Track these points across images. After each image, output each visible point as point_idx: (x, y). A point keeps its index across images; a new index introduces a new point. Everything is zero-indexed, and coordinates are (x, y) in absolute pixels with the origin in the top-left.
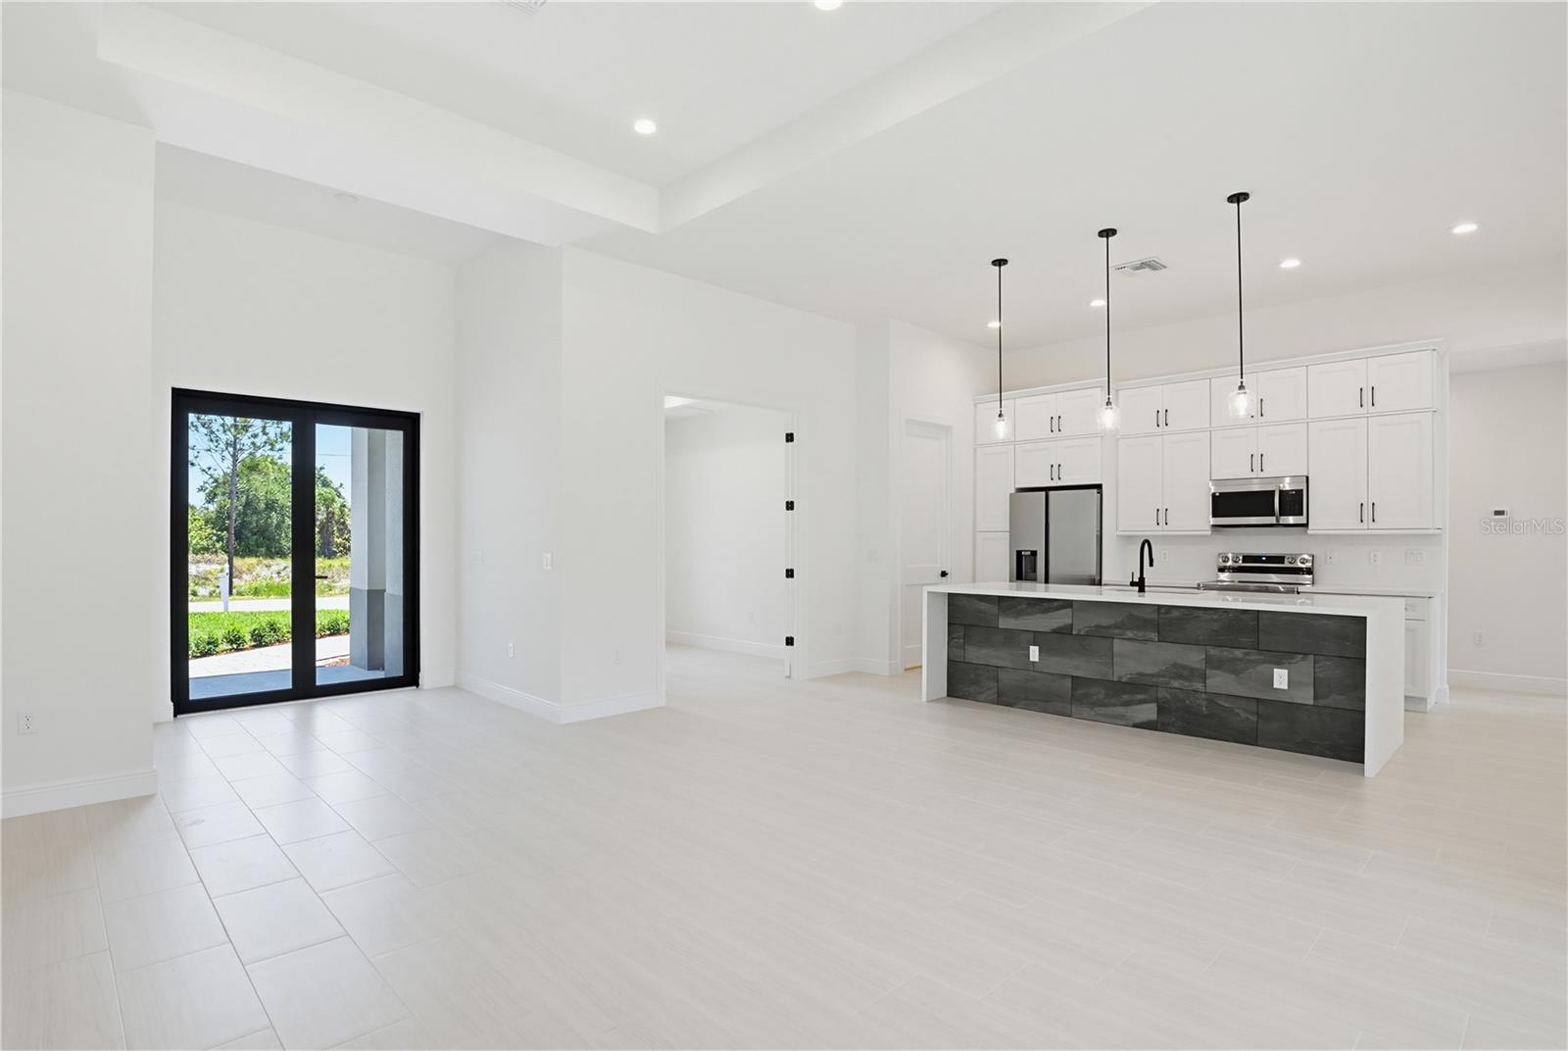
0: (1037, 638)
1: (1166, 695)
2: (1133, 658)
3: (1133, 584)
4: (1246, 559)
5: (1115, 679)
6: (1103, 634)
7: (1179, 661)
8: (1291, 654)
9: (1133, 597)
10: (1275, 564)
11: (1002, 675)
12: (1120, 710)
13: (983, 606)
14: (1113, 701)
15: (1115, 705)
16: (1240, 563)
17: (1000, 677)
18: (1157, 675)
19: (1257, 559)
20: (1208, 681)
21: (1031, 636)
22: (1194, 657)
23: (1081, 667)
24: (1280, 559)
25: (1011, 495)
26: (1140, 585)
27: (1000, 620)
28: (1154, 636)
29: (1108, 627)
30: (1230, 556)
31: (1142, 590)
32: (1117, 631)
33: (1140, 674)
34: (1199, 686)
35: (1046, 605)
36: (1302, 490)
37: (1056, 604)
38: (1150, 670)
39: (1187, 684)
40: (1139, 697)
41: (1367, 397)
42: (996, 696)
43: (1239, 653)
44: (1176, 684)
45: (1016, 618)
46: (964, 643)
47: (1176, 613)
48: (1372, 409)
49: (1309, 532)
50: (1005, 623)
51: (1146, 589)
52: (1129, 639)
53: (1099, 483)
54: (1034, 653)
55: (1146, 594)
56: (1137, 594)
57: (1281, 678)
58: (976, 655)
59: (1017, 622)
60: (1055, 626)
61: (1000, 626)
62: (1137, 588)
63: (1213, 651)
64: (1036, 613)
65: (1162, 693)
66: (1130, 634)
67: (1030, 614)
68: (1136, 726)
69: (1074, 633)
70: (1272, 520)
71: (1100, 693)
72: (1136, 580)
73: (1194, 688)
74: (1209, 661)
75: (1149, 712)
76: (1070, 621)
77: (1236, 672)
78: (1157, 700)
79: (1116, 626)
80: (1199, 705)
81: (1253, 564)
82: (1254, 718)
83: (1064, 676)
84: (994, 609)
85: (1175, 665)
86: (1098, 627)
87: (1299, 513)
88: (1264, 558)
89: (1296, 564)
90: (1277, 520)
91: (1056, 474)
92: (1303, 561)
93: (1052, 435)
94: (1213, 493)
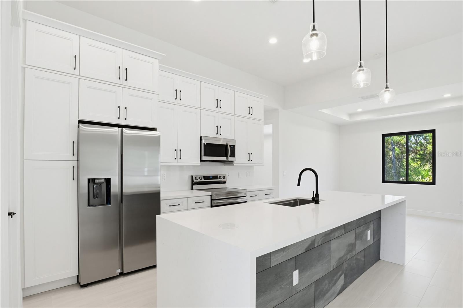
10: (216, 179)
16: (203, 180)
19: (208, 177)
30: (199, 176)
36: (235, 146)
41: (250, 110)
48: (251, 116)
49: (234, 164)
53: (155, 127)
81: (207, 180)
87: (234, 156)
88: (211, 177)
89: (222, 180)
90: (227, 159)
91: (123, 116)
92: (224, 177)
93: (118, 81)
94: (204, 143)
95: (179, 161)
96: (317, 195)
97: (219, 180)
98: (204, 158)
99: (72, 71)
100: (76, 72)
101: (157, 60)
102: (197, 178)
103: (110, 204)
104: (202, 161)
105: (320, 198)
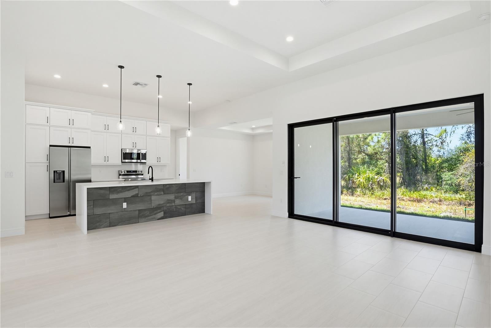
0: (126, 200)
1: (166, 208)
2: (157, 200)
3: (150, 179)
4: (128, 172)
5: (152, 208)
6: (148, 195)
7: (169, 199)
8: (191, 192)
9: (150, 183)
10: (135, 173)
11: (111, 216)
12: (153, 216)
13: (102, 191)
14: (152, 214)
15: (152, 215)
16: (126, 173)
17: (110, 216)
18: (164, 204)
19: (130, 172)
20: (175, 203)
21: (123, 200)
22: (172, 197)
23: (141, 206)
24: (136, 171)
26: (152, 179)
27: (110, 196)
28: (162, 193)
29: (150, 193)
30: (123, 171)
31: (152, 181)
32: (152, 193)
33: (159, 204)
34: (173, 204)
35: (129, 188)
36: (146, 153)
37: (133, 187)
38: (162, 202)
39: (171, 204)
40: (159, 211)
42: (109, 224)
43: (182, 194)
44: (168, 205)
45: (117, 194)
46: (93, 207)
47: (168, 186)
48: (159, 135)
49: (147, 164)
50: (112, 196)
51: (154, 180)
52: (156, 195)
53: (89, 146)
54: (125, 205)
55: (154, 182)
56: (151, 182)
57: (190, 198)
58: (99, 211)
59: (117, 195)
60: (132, 195)
61: (110, 198)
62: (151, 180)
63: (176, 195)
64: (125, 191)
65: (165, 208)
66: (156, 194)
67: (123, 192)
68: (158, 219)
69: (139, 196)
71: (147, 213)
72: (151, 178)
73: (172, 205)
74: (176, 198)
75: (161, 214)
76: (137, 192)
77: (181, 199)
78: (163, 211)
79: (152, 192)
80: (174, 209)
81: (129, 173)
82: (185, 209)
83: (136, 210)
84: (108, 192)
85: (168, 200)
86: (146, 193)
87: (145, 159)
89: (140, 173)
90: (140, 161)
91: (71, 141)
92: (141, 172)
93: (69, 126)
94: (123, 153)
95: (107, 162)
96: (152, 177)
97: (138, 173)
98: (123, 161)
99: (46, 124)
100: (48, 124)
101: (90, 113)
103: (64, 182)
104: (122, 162)
105: (154, 178)
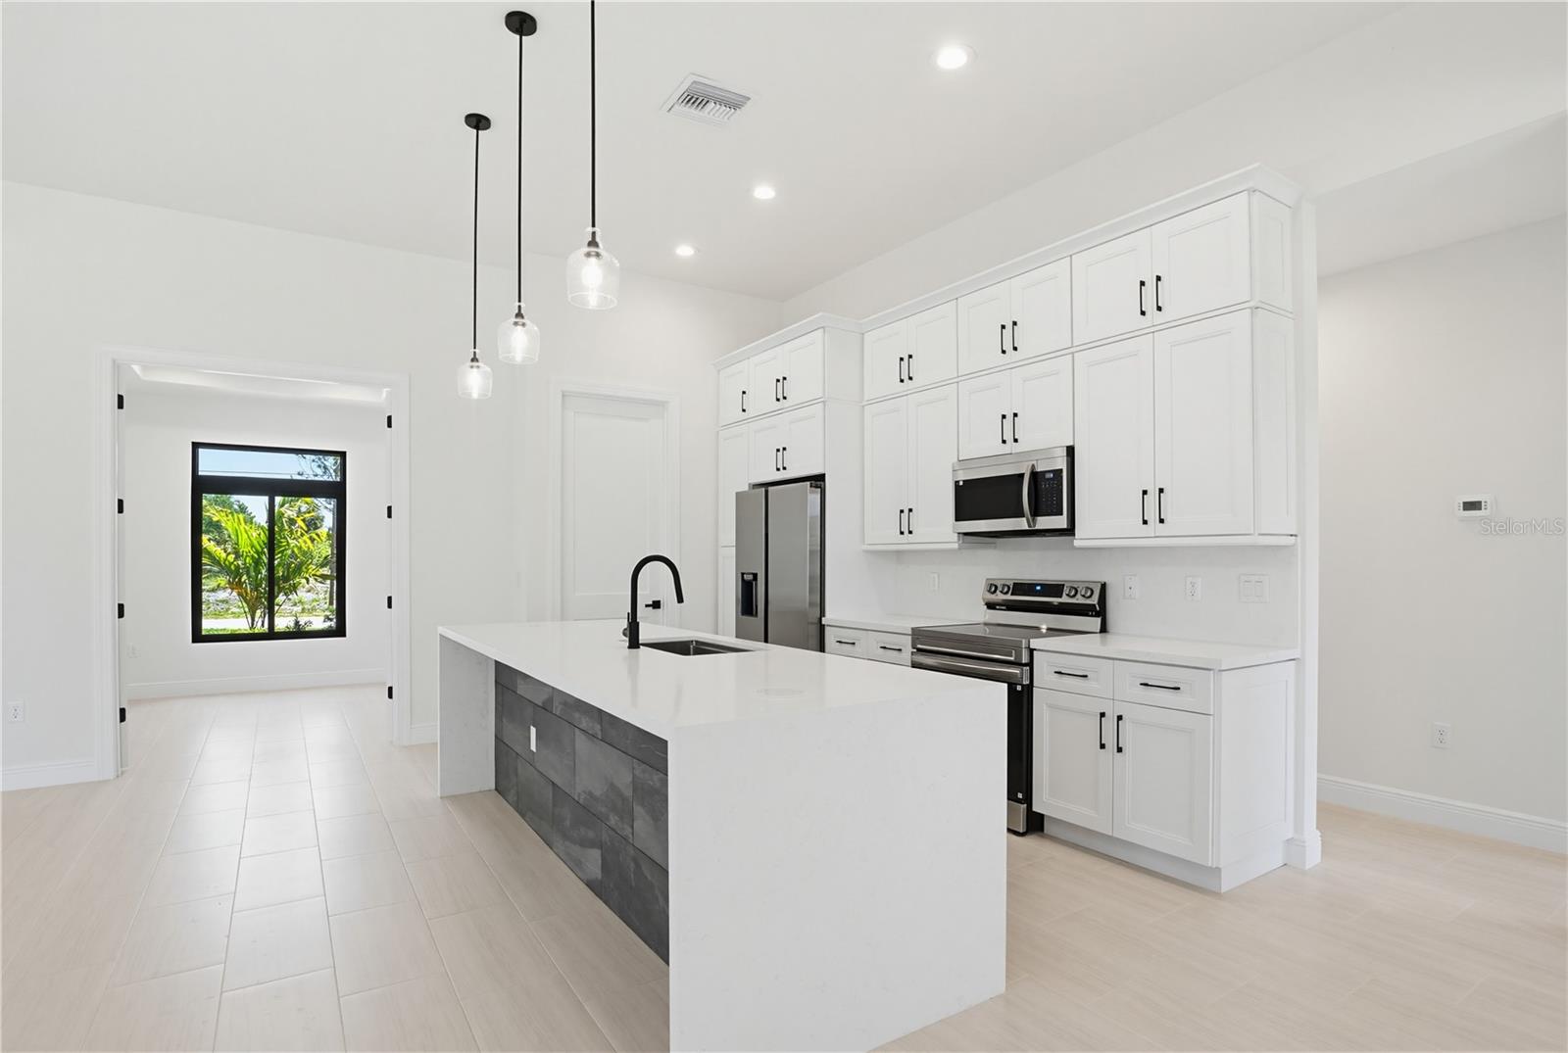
1: (607, 838)
2: (587, 765)
4: (1020, 588)
5: (577, 797)
7: (615, 781)
12: (578, 852)
14: (575, 835)
15: (576, 842)
16: (1010, 596)
18: (602, 800)
19: (1030, 588)
20: (634, 825)
22: (625, 776)
23: (558, 770)
24: (1055, 589)
25: (739, 495)
28: (598, 729)
30: (996, 583)
32: (577, 716)
33: (591, 795)
34: (629, 832)
36: (1061, 470)
38: (598, 790)
39: (620, 823)
40: (590, 833)
41: (1150, 294)
44: (612, 821)
48: (1159, 317)
49: (1077, 543)
52: (584, 731)
53: (822, 473)
63: (638, 769)
65: (604, 834)
66: (584, 722)
68: (588, 884)
69: (554, 710)
70: (1022, 524)
71: (568, 818)
73: (625, 834)
74: (636, 791)
75: (596, 862)
78: (600, 846)
80: (629, 867)
81: (1025, 597)
83: (549, 780)
85: (612, 787)
87: (1059, 511)
88: (1038, 588)
89: (1077, 601)
90: (1029, 523)
94: (956, 481)
95: (911, 538)
97: (1063, 599)
98: (956, 527)
100: (747, 415)
102: (1003, 589)
103: (757, 616)
